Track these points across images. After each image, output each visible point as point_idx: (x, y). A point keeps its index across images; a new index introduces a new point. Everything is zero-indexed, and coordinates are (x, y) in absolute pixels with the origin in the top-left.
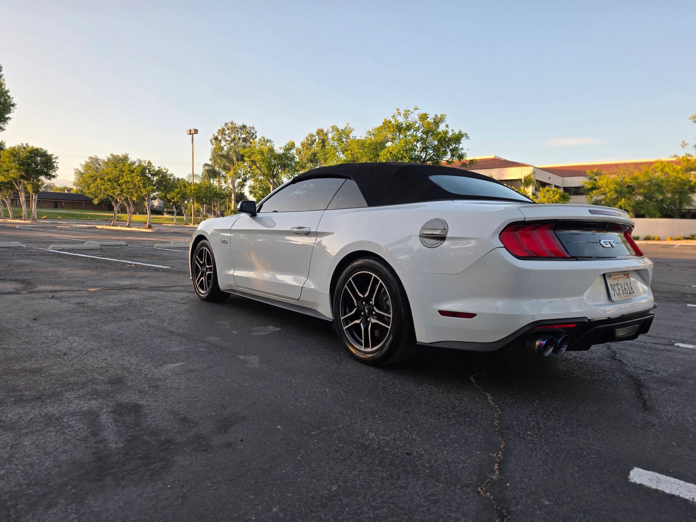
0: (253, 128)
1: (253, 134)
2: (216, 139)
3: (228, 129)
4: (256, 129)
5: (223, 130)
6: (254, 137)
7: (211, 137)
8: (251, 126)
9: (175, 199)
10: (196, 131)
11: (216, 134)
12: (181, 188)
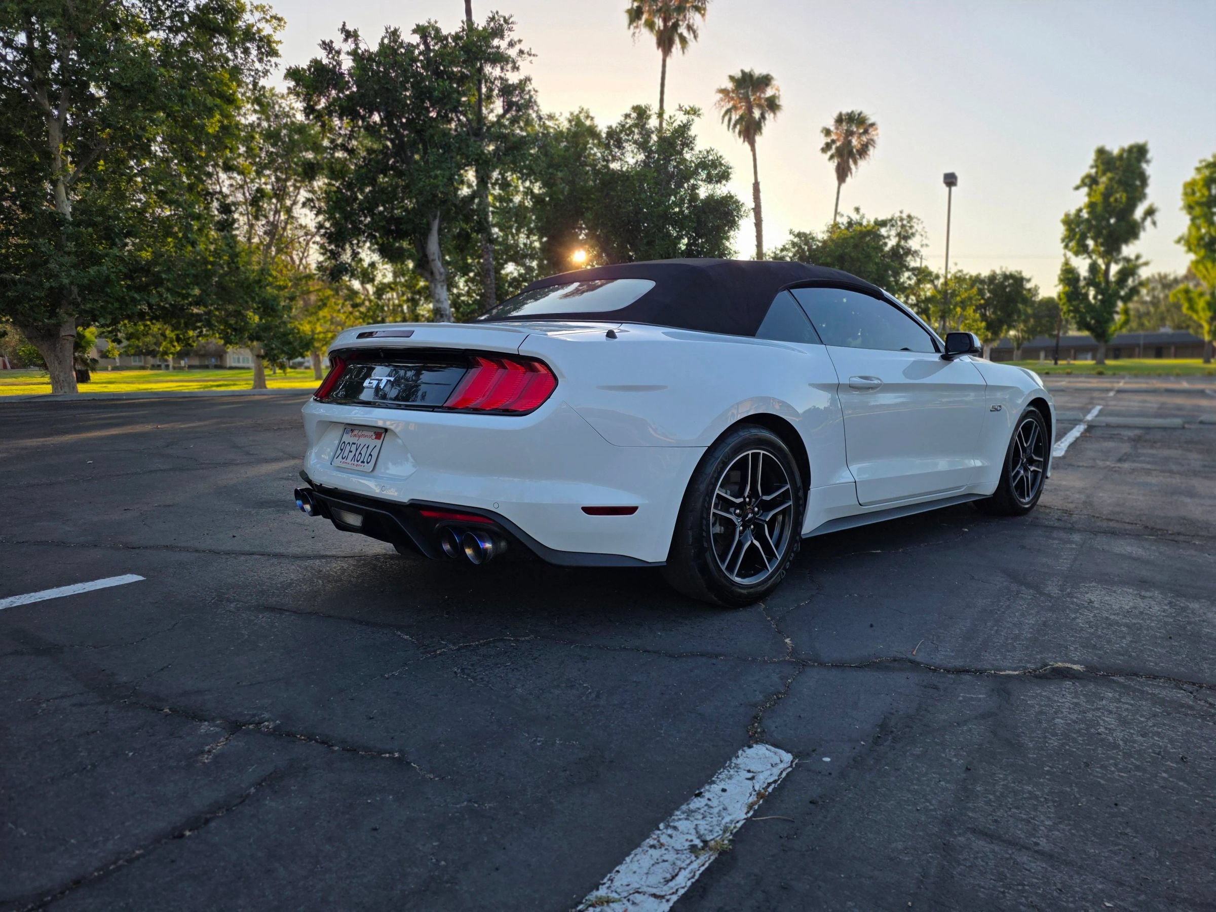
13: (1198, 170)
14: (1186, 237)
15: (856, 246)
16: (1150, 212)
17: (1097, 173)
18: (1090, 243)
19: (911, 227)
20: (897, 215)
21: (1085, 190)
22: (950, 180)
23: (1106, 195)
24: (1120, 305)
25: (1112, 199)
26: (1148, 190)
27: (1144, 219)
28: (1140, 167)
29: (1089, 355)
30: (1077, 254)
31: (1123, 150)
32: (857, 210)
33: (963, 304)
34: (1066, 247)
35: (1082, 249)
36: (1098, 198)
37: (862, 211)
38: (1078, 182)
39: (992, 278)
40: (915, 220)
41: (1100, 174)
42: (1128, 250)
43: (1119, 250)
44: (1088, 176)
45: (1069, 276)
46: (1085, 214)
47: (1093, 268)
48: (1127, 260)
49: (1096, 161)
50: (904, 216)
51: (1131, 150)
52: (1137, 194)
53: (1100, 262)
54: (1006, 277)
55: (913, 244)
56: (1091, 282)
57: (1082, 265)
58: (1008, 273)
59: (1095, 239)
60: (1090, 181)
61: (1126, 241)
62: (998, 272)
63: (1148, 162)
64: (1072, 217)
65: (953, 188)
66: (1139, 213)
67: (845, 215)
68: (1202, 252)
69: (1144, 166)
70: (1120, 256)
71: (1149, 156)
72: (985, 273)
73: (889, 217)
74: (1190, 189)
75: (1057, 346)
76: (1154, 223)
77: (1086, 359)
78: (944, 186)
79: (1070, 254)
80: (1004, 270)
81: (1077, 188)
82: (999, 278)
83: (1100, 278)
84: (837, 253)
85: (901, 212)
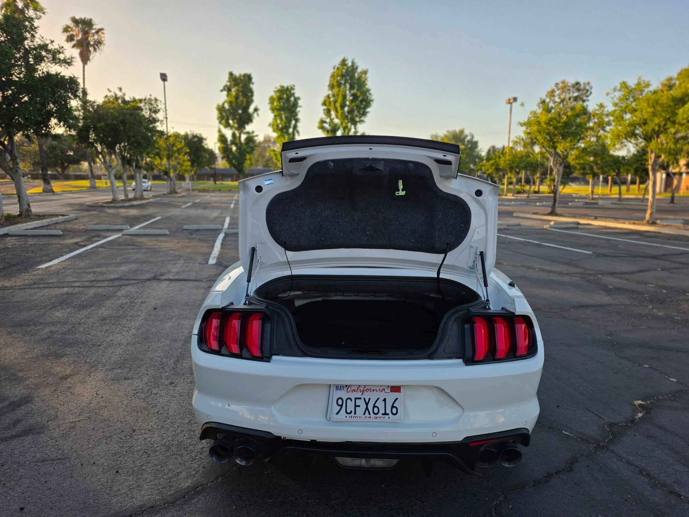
0: (588, 83)
1: (587, 90)
2: (543, 102)
3: (558, 89)
4: (592, 84)
5: (553, 91)
6: (588, 93)
7: (538, 101)
8: (586, 82)
9: (490, 171)
10: (515, 99)
11: (544, 97)
12: (496, 160)
13: (275, 92)
14: (272, 123)
15: (131, 115)
16: (256, 110)
17: (230, 85)
18: (231, 122)
19: (158, 106)
20: (148, 97)
21: (225, 93)
22: (164, 77)
23: (237, 97)
24: (248, 157)
25: (239, 101)
26: (254, 98)
27: (254, 113)
28: (249, 86)
29: (230, 179)
30: (226, 127)
31: (240, 75)
32: (120, 89)
33: (179, 151)
34: (220, 122)
35: (227, 125)
36: (233, 100)
37: (123, 91)
38: (222, 88)
39: (186, 137)
40: (158, 102)
41: (232, 86)
42: (249, 128)
43: (244, 128)
44: (226, 86)
45: (222, 139)
46: (227, 106)
47: (234, 135)
48: (248, 133)
49: (229, 78)
50: (153, 98)
51: (245, 75)
52: (250, 100)
53: (237, 133)
54: (195, 136)
55: (160, 116)
56: (233, 143)
57: (228, 133)
58: (195, 134)
59: (233, 120)
60: (228, 89)
61: (247, 123)
62: (189, 133)
63: (253, 83)
64: (221, 107)
65: (166, 83)
66: (251, 110)
67: (112, 91)
68: (279, 133)
69: (251, 86)
70: (245, 131)
71: (253, 80)
72: (182, 133)
73: (144, 98)
74: (272, 100)
75: (215, 174)
76: (258, 115)
77: (228, 181)
78: (160, 80)
79: (222, 127)
80: (192, 132)
81: (222, 91)
82: (190, 137)
83: (237, 141)
84: (120, 118)
85: (151, 95)
